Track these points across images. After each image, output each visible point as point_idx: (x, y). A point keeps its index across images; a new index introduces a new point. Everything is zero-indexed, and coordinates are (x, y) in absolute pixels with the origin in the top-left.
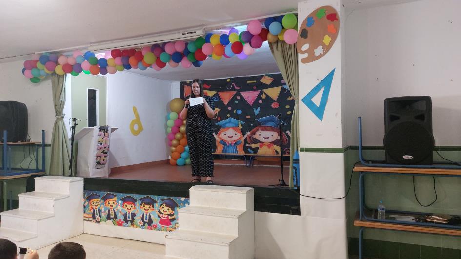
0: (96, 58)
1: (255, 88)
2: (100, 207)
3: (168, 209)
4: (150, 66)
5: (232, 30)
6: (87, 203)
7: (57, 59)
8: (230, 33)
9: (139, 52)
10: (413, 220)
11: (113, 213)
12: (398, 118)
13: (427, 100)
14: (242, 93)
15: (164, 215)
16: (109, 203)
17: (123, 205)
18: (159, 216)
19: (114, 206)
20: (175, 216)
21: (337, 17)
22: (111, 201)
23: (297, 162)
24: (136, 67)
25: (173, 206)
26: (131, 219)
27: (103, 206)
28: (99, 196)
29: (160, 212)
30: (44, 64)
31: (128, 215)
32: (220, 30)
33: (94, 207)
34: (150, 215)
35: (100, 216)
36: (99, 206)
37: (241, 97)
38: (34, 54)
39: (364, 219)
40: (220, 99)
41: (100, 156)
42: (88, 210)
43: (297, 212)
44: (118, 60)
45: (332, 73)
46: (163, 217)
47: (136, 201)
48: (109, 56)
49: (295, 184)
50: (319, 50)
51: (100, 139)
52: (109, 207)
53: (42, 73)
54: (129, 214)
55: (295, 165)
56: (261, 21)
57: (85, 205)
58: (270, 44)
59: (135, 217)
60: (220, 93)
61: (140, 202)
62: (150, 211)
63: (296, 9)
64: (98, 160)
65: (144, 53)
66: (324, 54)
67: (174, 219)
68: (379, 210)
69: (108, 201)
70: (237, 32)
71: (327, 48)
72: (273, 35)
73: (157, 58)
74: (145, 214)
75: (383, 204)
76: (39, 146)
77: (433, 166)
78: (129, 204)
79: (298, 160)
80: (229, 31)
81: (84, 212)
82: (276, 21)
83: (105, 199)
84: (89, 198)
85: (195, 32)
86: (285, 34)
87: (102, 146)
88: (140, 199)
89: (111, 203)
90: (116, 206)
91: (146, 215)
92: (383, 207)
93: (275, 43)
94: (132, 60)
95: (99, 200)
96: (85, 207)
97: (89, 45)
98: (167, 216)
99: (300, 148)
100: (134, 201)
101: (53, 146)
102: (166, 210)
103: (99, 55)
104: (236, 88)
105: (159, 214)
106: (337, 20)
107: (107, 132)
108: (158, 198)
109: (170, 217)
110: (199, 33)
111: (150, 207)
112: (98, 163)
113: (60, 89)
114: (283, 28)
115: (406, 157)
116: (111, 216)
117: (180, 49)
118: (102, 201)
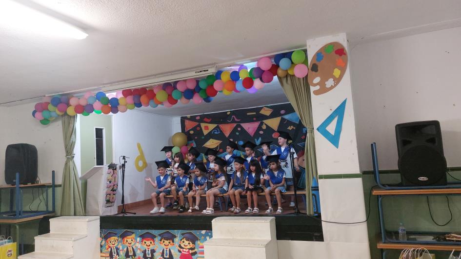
0: (107, 98)
1: (255, 119)
2: (118, 245)
3: (189, 243)
4: (161, 103)
5: (242, 67)
6: (104, 242)
7: (69, 101)
8: (240, 69)
9: (150, 90)
10: (433, 239)
11: (132, 251)
12: (409, 142)
13: (436, 124)
14: (242, 125)
15: (184, 250)
16: (127, 241)
17: (142, 242)
18: (180, 251)
19: (133, 244)
20: (196, 250)
21: (344, 52)
22: (129, 239)
23: (316, 189)
24: (147, 104)
25: (194, 240)
26: (150, 256)
27: (120, 244)
28: (116, 234)
29: (180, 246)
30: (56, 105)
31: (147, 253)
32: (230, 67)
33: (111, 245)
34: (170, 250)
35: (118, 254)
36: (116, 244)
37: (242, 128)
38: (45, 96)
39: (386, 241)
40: (221, 131)
41: (110, 194)
42: (105, 249)
43: (320, 238)
44: (130, 99)
45: (344, 104)
46: (183, 251)
47: (155, 237)
48: (120, 96)
49: (315, 211)
50: (330, 83)
51: (110, 177)
52: (127, 244)
53: (53, 114)
54: (148, 250)
55: (314, 192)
56: (270, 57)
57: (102, 244)
58: (279, 78)
59: (155, 254)
60: (220, 126)
61: (160, 238)
62: (170, 246)
63: (306, 46)
64: (108, 198)
65: (155, 91)
66: (335, 86)
67: (195, 253)
68: (400, 232)
69: (125, 239)
70: (246, 68)
71: (337, 81)
72: (283, 70)
73: (169, 95)
74: (165, 249)
75: (403, 225)
76: (49, 187)
77: (448, 186)
78: (148, 240)
79: (318, 187)
80: (238, 67)
81: (101, 252)
82: (285, 57)
83: (123, 236)
84: (106, 237)
85: (208, 70)
86: (295, 69)
87: (112, 184)
88: (160, 235)
89: (129, 241)
90: (135, 243)
91: (166, 251)
92: (404, 228)
93: (284, 77)
94: (143, 99)
95: (116, 238)
96: (101, 246)
97: (101, 86)
98: (188, 250)
99: (319, 176)
100: (153, 237)
101: (63, 186)
102: (187, 244)
103: (110, 95)
104: (236, 120)
105: (180, 249)
106: (345, 54)
107: (115, 169)
108: (177, 233)
109: (191, 251)
110: (212, 71)
111: (169, 243)
112: (108, 201)
113: (71, 130)
114: (292, 63)
115: (421, 179)
116: (130, 254)
117: (191, 86)
118: (120, 239)
